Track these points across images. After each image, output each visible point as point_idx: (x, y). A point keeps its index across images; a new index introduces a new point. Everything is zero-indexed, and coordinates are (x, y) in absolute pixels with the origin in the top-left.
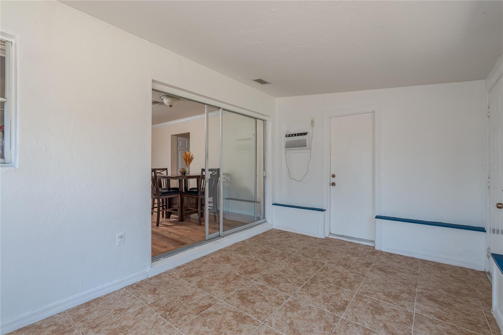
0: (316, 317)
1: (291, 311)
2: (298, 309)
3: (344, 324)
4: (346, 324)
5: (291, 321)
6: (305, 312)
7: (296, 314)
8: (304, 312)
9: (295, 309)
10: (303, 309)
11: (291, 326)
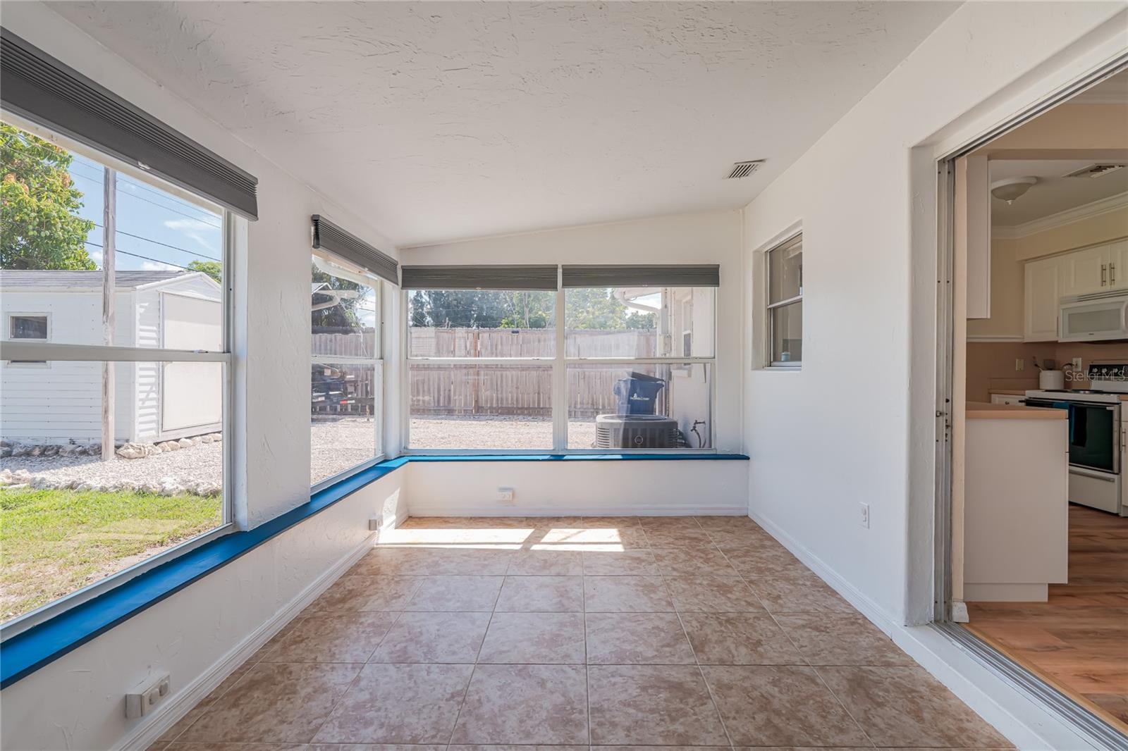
0: (503, 718)
1: (560, 706)
2: (551, 718)
3: (442, 731)
4: (439, 731)
5: (545, 688)
6: (532, 717)
7: (547, 704)
8: (534, 717)
9: (555, 715)
10: (540, 723)
11: (540, 680)
